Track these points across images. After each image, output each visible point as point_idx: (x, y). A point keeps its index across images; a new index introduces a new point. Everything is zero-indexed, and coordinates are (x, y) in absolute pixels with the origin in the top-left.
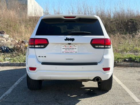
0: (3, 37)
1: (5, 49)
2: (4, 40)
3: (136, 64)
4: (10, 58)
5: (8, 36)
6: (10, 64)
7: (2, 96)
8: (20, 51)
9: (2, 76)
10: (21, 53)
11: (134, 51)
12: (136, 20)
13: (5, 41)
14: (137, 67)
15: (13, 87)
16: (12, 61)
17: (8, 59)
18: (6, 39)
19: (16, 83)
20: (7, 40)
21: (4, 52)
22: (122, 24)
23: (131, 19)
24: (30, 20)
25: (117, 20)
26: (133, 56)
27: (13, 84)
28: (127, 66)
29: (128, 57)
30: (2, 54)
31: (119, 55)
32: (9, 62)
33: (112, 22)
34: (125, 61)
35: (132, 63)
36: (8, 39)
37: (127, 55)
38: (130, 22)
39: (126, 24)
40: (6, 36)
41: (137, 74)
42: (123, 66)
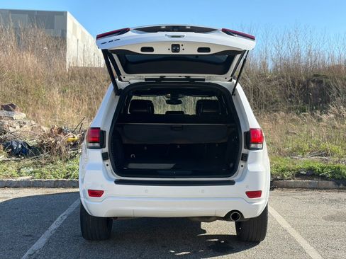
0: (12, 119)
1: (20, 146)
2: (15, 125)
3: (324, 183)
4: (31, 170)
5: (24, 115)
6: (33, 182)
7: (27, 253)
8: (55, 152)
9: (19, 210)
10: (58, 157)
11: (320, 152)
12: (327, 77)
13: (18, 127)
14: (325, 189)
15: (47, 234)
16: (37, 175)
17: (27, 171)
18: (19, 122)
19: (54, 226)
20: (21, 127)
21: (17, 155)
22: (294, 86)
23: (315, 75)
24: (73, 77)
25: (283, 78)
26: (316, 163)
27: (46, 228)
28: (302, 188)
29: (307, 166)
30: (14, 158)
31: (285, 163)
32: (30, 177)
33: (269, 81)
34: (298, 175)
35: (315, 181)
36: (24, 123)
37: (303, 162)
38: (313, 81)
39: (304, 86)
40: (19, 115)
41: (324, 206)
42: (295, 188)
